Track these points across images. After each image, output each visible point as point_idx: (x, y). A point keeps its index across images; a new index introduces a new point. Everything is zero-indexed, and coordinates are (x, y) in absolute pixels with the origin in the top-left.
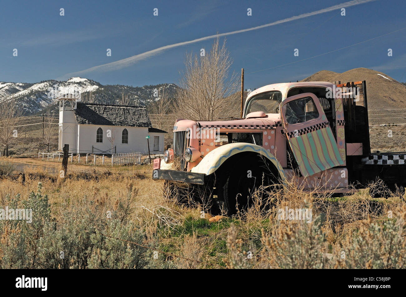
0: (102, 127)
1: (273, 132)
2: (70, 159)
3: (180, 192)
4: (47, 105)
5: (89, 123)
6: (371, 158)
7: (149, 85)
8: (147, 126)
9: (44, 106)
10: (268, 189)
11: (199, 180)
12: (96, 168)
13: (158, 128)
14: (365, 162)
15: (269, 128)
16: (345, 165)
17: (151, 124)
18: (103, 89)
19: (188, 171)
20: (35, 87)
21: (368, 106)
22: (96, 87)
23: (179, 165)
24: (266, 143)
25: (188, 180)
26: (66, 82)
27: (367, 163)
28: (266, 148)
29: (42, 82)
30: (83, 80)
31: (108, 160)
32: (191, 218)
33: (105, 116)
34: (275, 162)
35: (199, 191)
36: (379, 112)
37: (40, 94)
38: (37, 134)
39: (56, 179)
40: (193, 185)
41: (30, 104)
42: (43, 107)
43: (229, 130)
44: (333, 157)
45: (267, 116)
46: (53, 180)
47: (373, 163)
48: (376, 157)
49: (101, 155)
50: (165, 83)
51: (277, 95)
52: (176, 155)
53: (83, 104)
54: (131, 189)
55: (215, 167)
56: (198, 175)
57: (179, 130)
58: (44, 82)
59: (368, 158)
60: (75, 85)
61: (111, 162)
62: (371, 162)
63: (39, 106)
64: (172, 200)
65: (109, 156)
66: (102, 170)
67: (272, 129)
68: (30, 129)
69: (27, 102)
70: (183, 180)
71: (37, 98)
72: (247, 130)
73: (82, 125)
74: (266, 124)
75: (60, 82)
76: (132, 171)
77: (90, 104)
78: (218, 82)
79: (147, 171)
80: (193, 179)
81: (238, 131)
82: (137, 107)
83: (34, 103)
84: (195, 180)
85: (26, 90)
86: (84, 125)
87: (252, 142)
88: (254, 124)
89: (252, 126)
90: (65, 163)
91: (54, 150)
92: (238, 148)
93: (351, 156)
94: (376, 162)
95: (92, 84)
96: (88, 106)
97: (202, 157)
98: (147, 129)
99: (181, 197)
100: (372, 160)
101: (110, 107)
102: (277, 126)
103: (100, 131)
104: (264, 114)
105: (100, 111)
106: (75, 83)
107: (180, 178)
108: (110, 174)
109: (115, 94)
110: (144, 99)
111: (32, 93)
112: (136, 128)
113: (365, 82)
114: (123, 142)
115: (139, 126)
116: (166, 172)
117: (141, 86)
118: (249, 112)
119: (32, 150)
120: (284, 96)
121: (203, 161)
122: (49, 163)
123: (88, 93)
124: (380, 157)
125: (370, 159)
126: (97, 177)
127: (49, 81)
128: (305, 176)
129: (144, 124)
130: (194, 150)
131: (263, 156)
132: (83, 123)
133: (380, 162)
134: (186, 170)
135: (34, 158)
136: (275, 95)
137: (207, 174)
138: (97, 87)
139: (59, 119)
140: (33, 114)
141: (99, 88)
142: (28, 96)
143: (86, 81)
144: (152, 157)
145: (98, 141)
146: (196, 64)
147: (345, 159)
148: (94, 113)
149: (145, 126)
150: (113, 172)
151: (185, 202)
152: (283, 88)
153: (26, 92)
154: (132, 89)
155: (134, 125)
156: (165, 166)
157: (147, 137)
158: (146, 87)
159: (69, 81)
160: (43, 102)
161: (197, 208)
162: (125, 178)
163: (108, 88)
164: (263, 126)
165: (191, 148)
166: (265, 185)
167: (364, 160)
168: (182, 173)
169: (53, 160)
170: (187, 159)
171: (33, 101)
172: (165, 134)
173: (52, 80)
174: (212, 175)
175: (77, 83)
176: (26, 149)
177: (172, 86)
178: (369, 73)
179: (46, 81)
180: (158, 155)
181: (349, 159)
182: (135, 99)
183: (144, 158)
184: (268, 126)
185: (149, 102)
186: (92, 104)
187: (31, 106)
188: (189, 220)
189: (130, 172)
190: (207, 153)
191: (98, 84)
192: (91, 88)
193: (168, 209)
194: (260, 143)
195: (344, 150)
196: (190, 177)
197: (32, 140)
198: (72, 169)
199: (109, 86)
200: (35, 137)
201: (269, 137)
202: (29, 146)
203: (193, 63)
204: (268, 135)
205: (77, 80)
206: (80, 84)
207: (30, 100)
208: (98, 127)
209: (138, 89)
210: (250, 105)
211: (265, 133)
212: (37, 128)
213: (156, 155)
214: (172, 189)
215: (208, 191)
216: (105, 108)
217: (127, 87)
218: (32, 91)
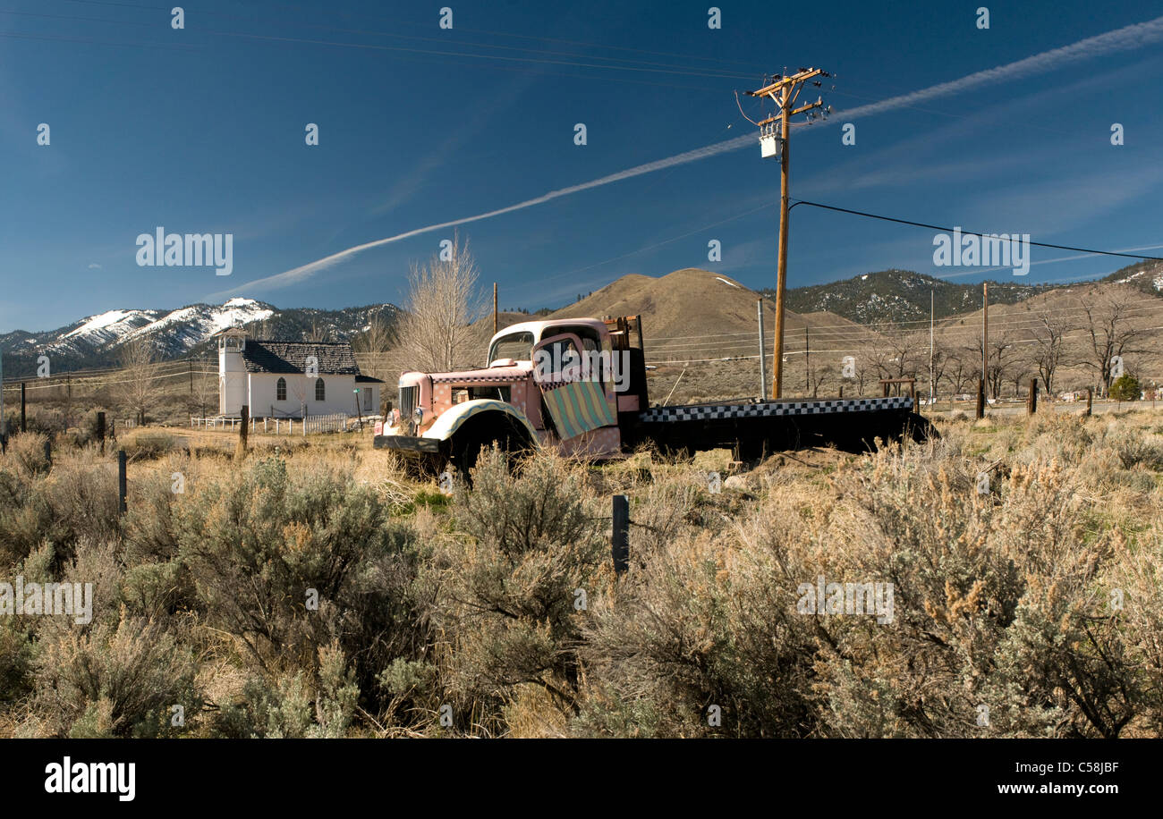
0: (285, 376)
1: (523, 385)
2: (252, 426)
3: (409, 463)
4: (194, 343)
5: (265, 372)
6: (650, 413)
7: (352, 307)
8: (354, 373)
9: (190, 345)
10: (517, 456)
11: (433, 447)
12: (288, 439)
13: (370, 376)
14: (643, 419)
15: (519, 379)
16: (616, 424)
17: (358, 370)
18: (280, 315)
19: (418, 436)
20: (175, 316)
21: (645, 347)
22: (269, 313)
23: (406, 429)
24: (514, 399)
25: (418, 447)
26: (222, 306)
27: (646, 420)
28: (516, 405)
29: (184, 308)
30: (248, 302)
31: (297, 426)
32: (423, 494)
33: (288, 359)
34: (526, 422)
35: (433, 461)
36: (720, 339)
37: (181, 327)
38: (182, 389)
39: (233, 456)
40: (425, 453)
41: (168, 343)
42: (188, 347)
43: (468, 384)
44: (600, 414)
45: (516, 365)
46: (230, 457)
47: (652, 420)
48: (655, 413)
49: (287, 419)
50: (376, 303)
51: (528, 337)
52: (403, 418)
53: (255, 342)
54: (354, 457)
55: (452, 430)
56: (431, 441)
57: (406, 385)
58: (188, 307)
59: (646, 414)
60: (237, 310)
61: (302, 430)
62: (650, 419)
63: (182, 345)
64: (399, 472)
65: (298, 420)
66: (296, 441)
67: (522, 380)
68: (173, 381)
69: (163, 340)
70: (412, 448)
71: (178, 332)
72: (490, 383)
73: (254, 374)
74: (515, 375)
75: (213, 307)
76: (338, 442)
77: (265, 342)
78: (458, 305)
79: (359, 440)
80: (425, 446)
81: (480, 384)
82: (337, 344)
83: (173, 340)
84: (427, 447)
85: (160, 321)
86: (258, 374)
87: (498, 398)
88: (500, 375)
89: (497, 378)
90: (244, 432)
91: (212, 414)
92: (479, 406)
93: (625, 412)
94: (655, 418)
95: (263, 308)
96: (262, 344)
97: (435, 418)
98: (353, 378)
99: (411, 468)
100: (651, 416)
101: (296, 345)
102: (528, 376)
103: (282, 384)
104: (512, 361)
105: (281, 352)
106: (236, 307)
107: (409, 445)
108: (307, 445)
109: (300, 323)
110: (346, 329)
111: (170, 325)
112: (336, 377)
113: (639, 317)
114: (317, 399)
115: (341, 373)
116: (391, 438)
117: (340, 308)
118: (493, 360)
119: (178, 414)
120: (537, 339)
121: (436, 423)
122: (209, 434)
123: (258, 322)
124: (660, 412)
125: (649, 415)
126: (289, 451)
127: (196, 305)
128: (564, 437)
129: (348, 369)
130: (425, 411)
131: (510, 415)
132: (255, 371)
133: (660, 419)
134: (416, 435)
135: (184, 427)
136: (527, 336)
137: (442, 439)
138: (272, 312)
139: (218, 365)
140: (173, 358)
141: (273, 315)
142: (165, 330)
143: (253, 304)
144: (364, 419)
145: (279, 398)
146: (425, 277)
147: (615, 416)
148: (271, 356)
149: (349, 373)
150: (312, 443)
151: (416, 474)
152: (536, 328)
153: (161, 323)
154: (325, 313)
155: (332, 373)
156: (389, 431)
157: (355, 391)
158: (348, 311)
159: (228, 304)
160: (188, 338)
161: (430, 482)
162: (329, 451)
163: (288, 314)
164: (511, 377)
165: (422, 408)
166: (511, 450)
167: (641, 416)
168: (411, 439)
169: (214, 429)
170: (417, 422)
171: (173, 338)
172: (381, 384)
173: (200, 305)
174: (447, 440)
175: (240, 307)
176: (169, 414)
177: (389, 307)
178: (704, 277)
179: (191, 306)
180: (372, 417)
181: (621, 416)
182: (332, 329)
183: (350, 421)
184: (518, 377)
185: (352, 334)
186: (268, 342)
187: (170, 346)
188: (421, 496)
189: (336, 443)
190: (441, 413)
191: (273, 308)
192: (263, 315)
193: (395, 483)
194: (507, 399)
195: (615, 405)
196: (421, 443)
197: (175, 399)
198: (253, 441)
199: (289, 311)
200: (178, 394)
201: (519, 392)
202: (172, 408)
203: (420, 278)
204: (517, 389)
205: (240, 302)
206: (243, 308)
207: (168, 336)
208: (278, 376)
209: (335, 314)
210: (496, 351)
211: (514, 386)
212: (180, 380)
213: (369, 418)
214: (399, 459)
215: (443, 460)
216: (289, 348)
217: (318, 311)
218: (170, 322)
